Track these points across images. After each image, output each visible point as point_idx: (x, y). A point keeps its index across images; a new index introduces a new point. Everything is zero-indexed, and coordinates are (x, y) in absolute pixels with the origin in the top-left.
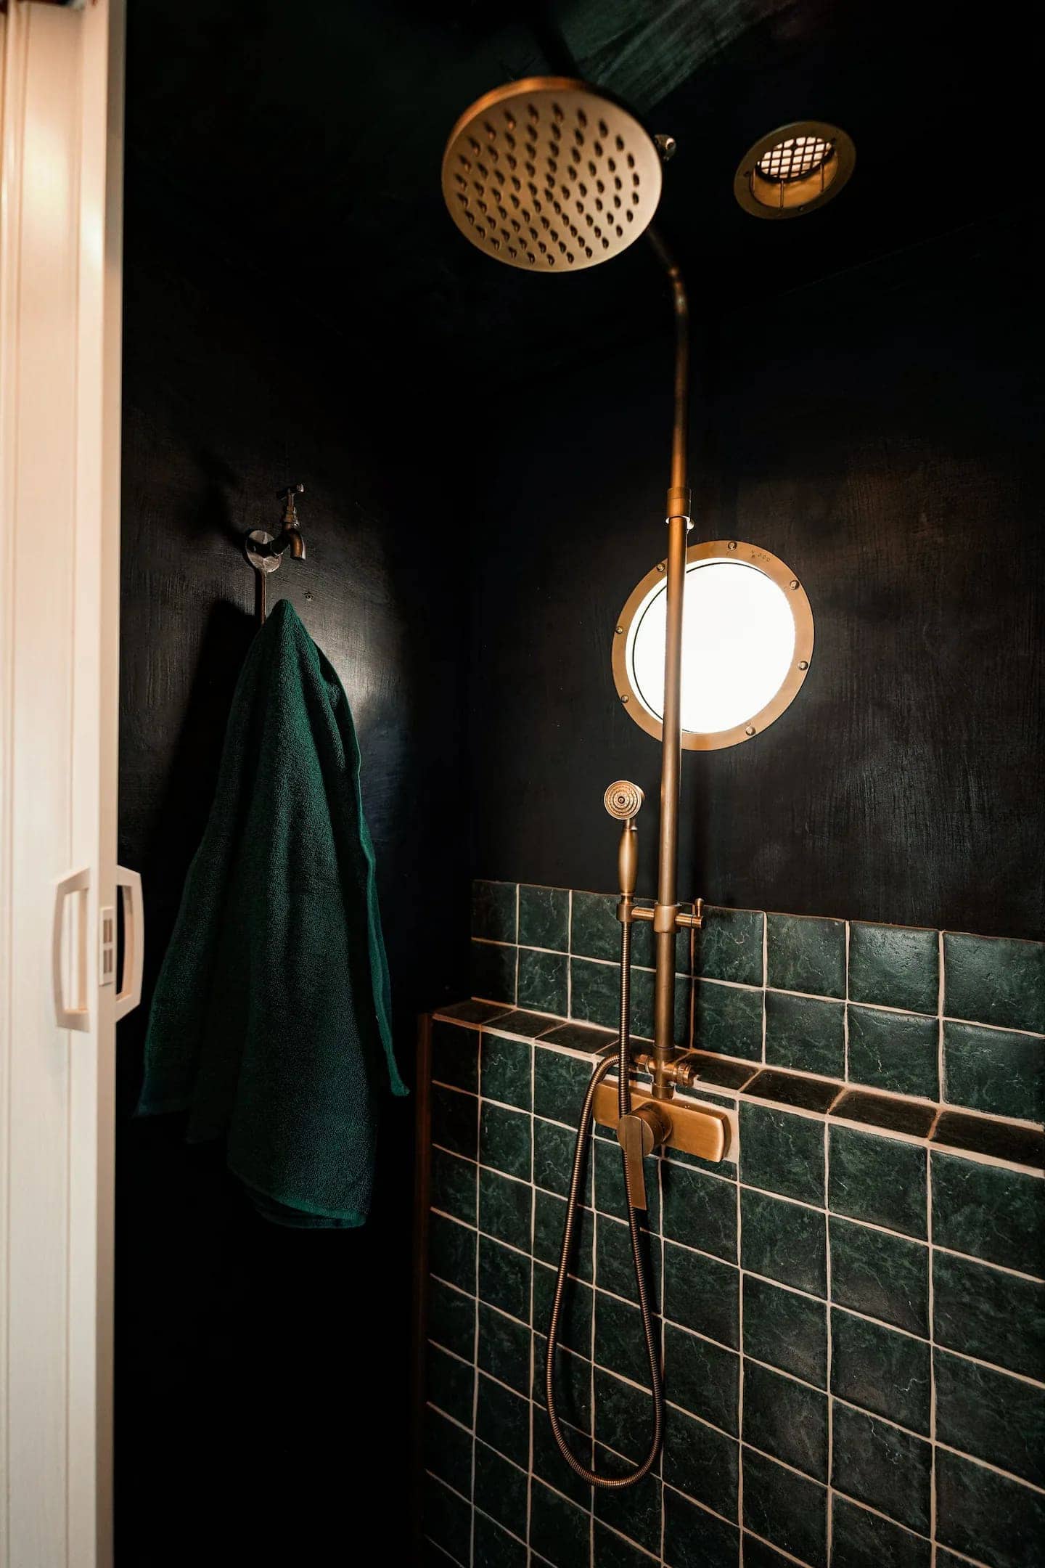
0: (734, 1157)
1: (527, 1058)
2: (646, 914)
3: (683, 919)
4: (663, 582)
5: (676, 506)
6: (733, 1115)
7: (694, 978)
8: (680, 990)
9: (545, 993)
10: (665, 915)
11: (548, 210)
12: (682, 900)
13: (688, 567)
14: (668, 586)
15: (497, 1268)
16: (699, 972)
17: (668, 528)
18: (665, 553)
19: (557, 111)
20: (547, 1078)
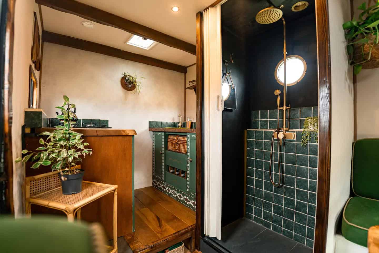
0: (295, 139)
1: (263, 132)
2: (282, 108)
3: (288, 108)
4: (283, 62)
5: (285, 51)
6: (295, 133)
7: (289, 119)
8: (287, 121)
9: (264, 126)
10: (285, 108)
11: (268, 18)
12: (287, 105)
13: (287, 59)
14: (284, 62)
15: (258, 163)
16: (290, 118)
17: (284, 54)
18: (283, 57)
19: (271, 10)
20: (266, 135)
